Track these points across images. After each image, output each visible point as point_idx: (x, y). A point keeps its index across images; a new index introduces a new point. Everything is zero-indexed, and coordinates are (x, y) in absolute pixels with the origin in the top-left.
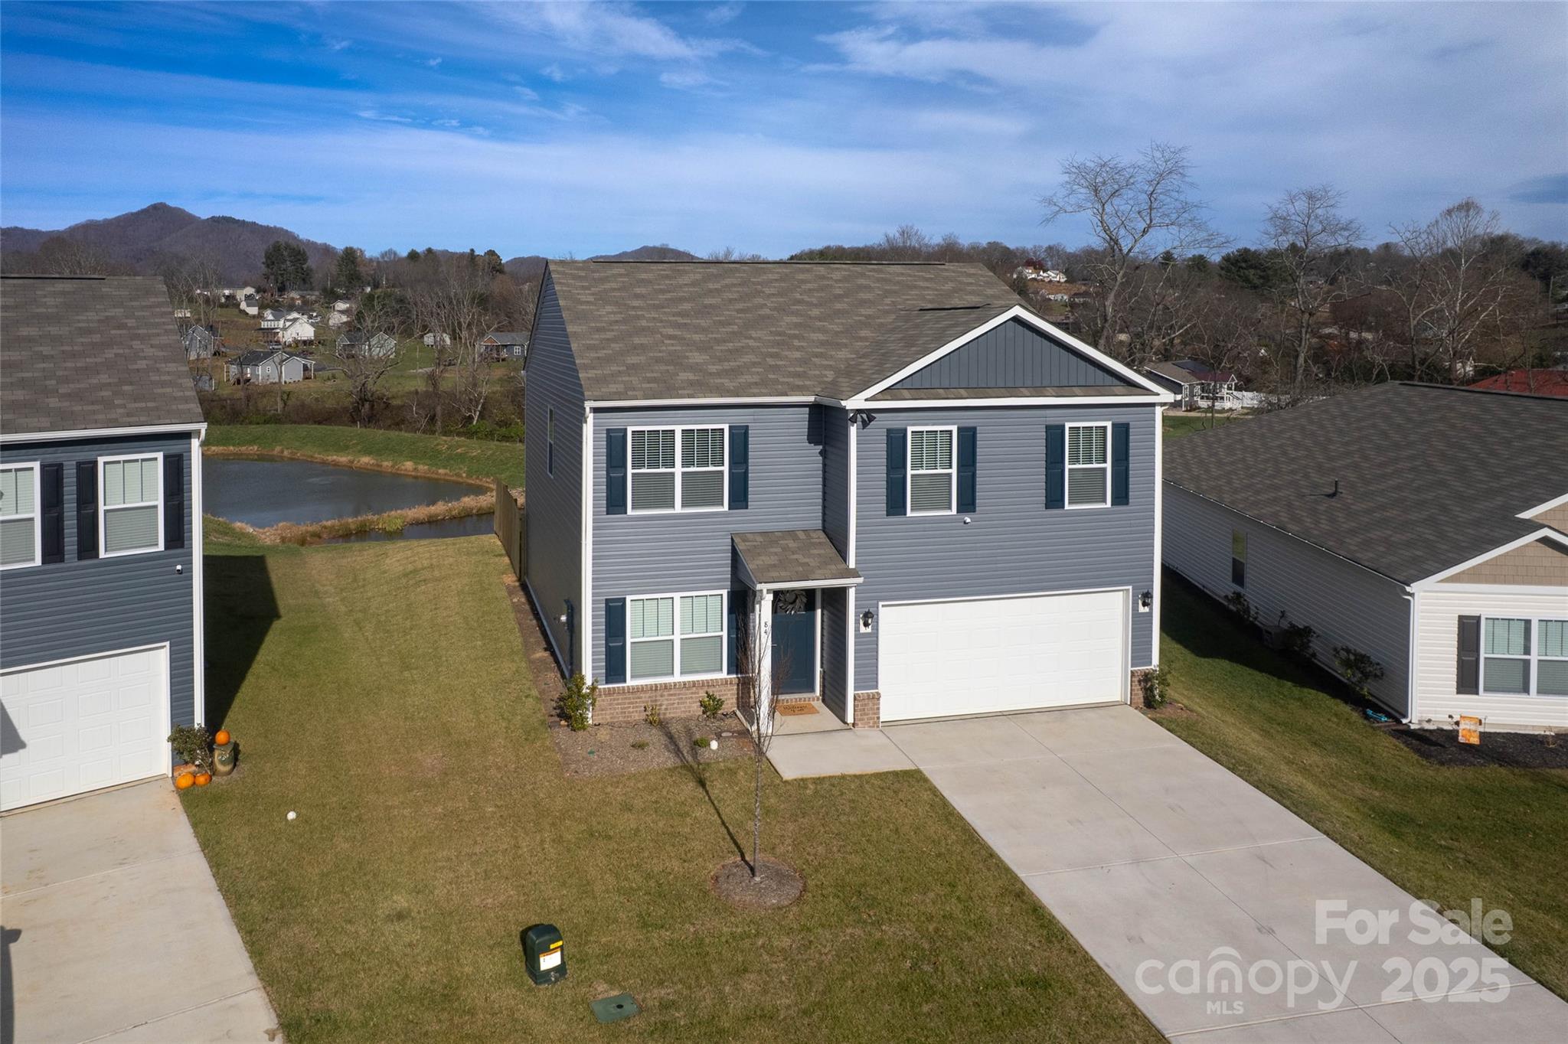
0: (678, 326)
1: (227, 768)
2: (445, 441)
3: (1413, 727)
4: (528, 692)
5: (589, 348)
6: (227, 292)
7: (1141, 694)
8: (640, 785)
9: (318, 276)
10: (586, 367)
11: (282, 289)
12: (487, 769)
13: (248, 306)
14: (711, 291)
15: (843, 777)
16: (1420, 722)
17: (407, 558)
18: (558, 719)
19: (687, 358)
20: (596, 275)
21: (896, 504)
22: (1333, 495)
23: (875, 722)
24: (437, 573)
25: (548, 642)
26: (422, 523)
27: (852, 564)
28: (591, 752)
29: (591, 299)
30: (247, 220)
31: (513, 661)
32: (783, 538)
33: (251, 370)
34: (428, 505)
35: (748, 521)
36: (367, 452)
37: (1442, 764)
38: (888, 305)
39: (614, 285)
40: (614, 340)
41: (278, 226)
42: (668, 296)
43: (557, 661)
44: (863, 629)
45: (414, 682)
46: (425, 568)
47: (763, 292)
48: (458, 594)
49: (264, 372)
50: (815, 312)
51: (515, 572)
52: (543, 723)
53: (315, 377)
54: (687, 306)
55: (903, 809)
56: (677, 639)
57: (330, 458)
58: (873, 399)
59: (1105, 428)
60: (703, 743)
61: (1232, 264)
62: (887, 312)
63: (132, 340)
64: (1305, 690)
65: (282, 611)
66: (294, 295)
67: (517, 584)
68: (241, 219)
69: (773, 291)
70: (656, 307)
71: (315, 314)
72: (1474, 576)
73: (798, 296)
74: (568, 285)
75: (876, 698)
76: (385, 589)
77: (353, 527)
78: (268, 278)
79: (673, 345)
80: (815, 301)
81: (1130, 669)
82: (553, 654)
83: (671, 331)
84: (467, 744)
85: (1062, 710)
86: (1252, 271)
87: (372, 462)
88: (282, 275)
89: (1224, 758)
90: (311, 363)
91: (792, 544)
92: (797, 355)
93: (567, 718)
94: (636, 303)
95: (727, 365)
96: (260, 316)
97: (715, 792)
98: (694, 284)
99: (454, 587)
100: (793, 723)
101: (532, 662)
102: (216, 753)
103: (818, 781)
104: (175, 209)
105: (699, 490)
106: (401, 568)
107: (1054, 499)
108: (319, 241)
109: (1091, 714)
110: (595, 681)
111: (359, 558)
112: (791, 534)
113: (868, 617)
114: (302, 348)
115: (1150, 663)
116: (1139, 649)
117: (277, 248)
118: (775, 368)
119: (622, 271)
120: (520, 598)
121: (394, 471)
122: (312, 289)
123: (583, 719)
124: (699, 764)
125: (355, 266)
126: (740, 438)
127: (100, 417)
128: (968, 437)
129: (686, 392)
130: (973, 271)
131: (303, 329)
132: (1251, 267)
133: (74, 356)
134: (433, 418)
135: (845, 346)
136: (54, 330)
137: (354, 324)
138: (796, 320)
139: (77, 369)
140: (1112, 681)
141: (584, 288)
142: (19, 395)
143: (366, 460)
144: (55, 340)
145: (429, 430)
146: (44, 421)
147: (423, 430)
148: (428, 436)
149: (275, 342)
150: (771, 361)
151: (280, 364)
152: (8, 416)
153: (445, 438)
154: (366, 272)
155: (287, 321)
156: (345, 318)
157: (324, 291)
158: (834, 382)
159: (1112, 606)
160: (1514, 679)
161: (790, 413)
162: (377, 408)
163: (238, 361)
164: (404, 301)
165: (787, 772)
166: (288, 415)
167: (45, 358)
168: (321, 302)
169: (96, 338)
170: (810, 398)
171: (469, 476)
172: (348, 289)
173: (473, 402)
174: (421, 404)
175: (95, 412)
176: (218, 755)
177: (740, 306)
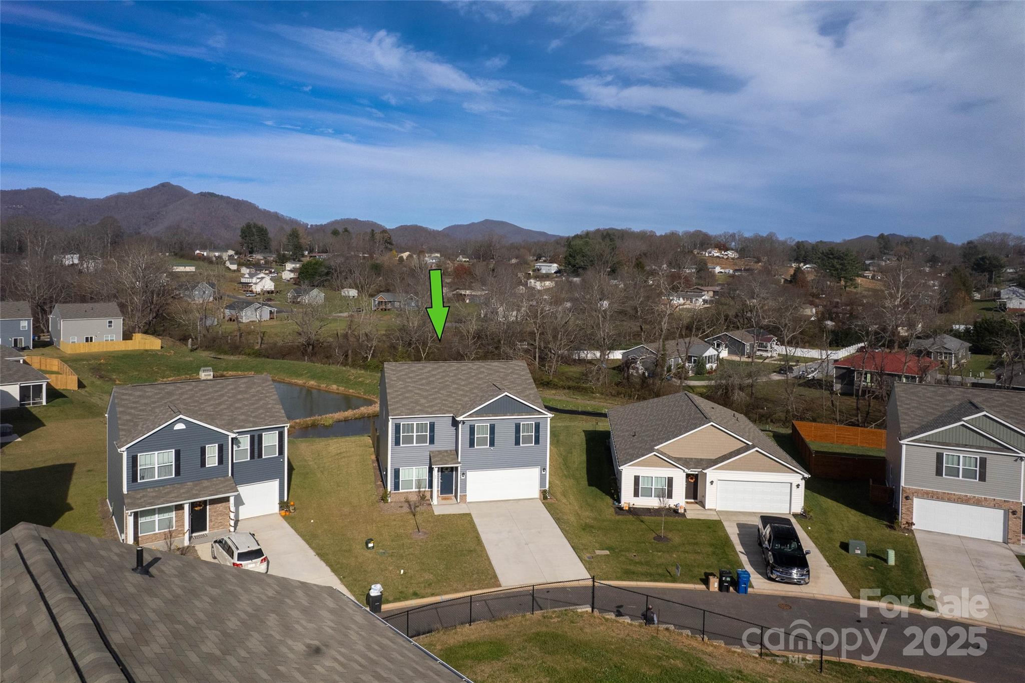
0: (420, 389)
1: (294, 511)
2: (353, 374)
4: (375, 493)
5: (392, 398)
6: (217, 254)
7: (542, 496)
8: (399, 515)
9: (274, 245)
10: (391, 405)
11: (251, 253)
12: (361, 512)
13: (231, 264)
14: (433, 375)
15: (450, 515)
16: (624, 505)
18: (381, 501)
19: (420, 401)
20: (399, 369)
21: (472, 444)
22: (633, 436)
23: (466, 502)
24: (348, 454)
25: (382, 479)
26: (341, 421)
27: (459, 460)
28: (389, 509)
29: (395, 379)
30: (224, 195)
31: (371, 485)
32: (444, 452)
33: (239, 313)
34: (344, 411)
35: (434, 448)
36: (313, 377)
38: (487, 379)
39: (403, 373)
40: (399, 395)
41: (244, 199)
42: (419, 377)
43: (383, 485)
44: (462, 478)
45: (341, 490)
46: (345, 452)
47: (449, 375)
48: (355, 462)
49: (248, 316)
50: (463, 383)
51: (375, 454)
52: (377, 501)
53: (276, 319)
54: (424, 381)
55: (462, 522)
56: (414, 479)
57: (293, 381)
58: (465, 417)
59: (532, 424)
60: (418, 507)
61: (825, 256)
62: (485, 382)
63: (266, 398)
65: (295, 467)
66: (259, 256)
67: (376, 459)
68: (220, 194)
69: (452, 374)
70: (415, 382)
71: (273, 271)
72: (638, 465)
73: (460, 376)
74: (389, 373)
75: (466, 496)
76: (330, 460)
77: (309, 423)
78: (242, 245)
79: (417, 396)
80: (464, 378)
81: (540, 489)
82: (383, 483)
83: (417, 391)
84: (356, 506)
85: (519, 500)
86: (836, 261)
87: (315, 384)
88: (252, 244)
89: (552, 512)
90: (274, 310)
91: (445, 454)
92: (452, 400)
93: (383, 500)
94: (409, 380)
95: (431, 404)
96: (238, 270)
97: (417, 517)
98: (429, 372)
99: (354, 460)
100: (443, 502)
101: (376, 485)
103: (443, 515)
104: (177, 186)
105: (421, 439)
106: (336, 452)
107: (517, 443)
108: (272, 210)
109: (527, 501)
110: (391, 490)
112: (447, 451)
113: (463, 474)
114: (268, 297)
115: (546, 487)
116: (543, 483)
117: (248, 226)
118: (444, 405)
119: (407, 367)
120: (376, 464)
121: (327, 389)
122: (271, 252)
123: (388, 500)
124: (415, 511)
125: (298, 237)
126: (432, 426)
128: (492, 428)
129: (417, 413)
131: (264, 283)
132: (835, 258)
133: (253, 404)
134: (347, 356)
135: (467, 396)
136: (245, 396)
137: (298, 280)
138: (456, 386)
139: (254, 408)
140: (535, 492)
141: (394, 374)
142: (243, 417)
143: (312, 383)
144: (247, 399)
145: (345, 364)
146: (251, 425)
147: (342, 363)
148: (344, 368)
149: (250, 291)
150: (444, 402)
151: (256, 310)
152: (243, 424)
153: (353, 371)
154: (305, 240)
155: (258, 278)
156: (292, 275)
157: (279, 255)
158: (459, 410)
159: (535, 472)
160: (648, 493)
161: (445, 419)
162: (316, 349)
163: (230, 307)
164: (329, 267)
165: (436, 513)
166: (266, 350)
167: (246, 405)
168: (276, 262)
169: (257, 398)
170: (452, 415)
171: (365, 394)
172: (294, 254)
173: (369, 348)
174: (340, 347)
175: (262, 422)
176: (291, 508)
177: (440, 381)
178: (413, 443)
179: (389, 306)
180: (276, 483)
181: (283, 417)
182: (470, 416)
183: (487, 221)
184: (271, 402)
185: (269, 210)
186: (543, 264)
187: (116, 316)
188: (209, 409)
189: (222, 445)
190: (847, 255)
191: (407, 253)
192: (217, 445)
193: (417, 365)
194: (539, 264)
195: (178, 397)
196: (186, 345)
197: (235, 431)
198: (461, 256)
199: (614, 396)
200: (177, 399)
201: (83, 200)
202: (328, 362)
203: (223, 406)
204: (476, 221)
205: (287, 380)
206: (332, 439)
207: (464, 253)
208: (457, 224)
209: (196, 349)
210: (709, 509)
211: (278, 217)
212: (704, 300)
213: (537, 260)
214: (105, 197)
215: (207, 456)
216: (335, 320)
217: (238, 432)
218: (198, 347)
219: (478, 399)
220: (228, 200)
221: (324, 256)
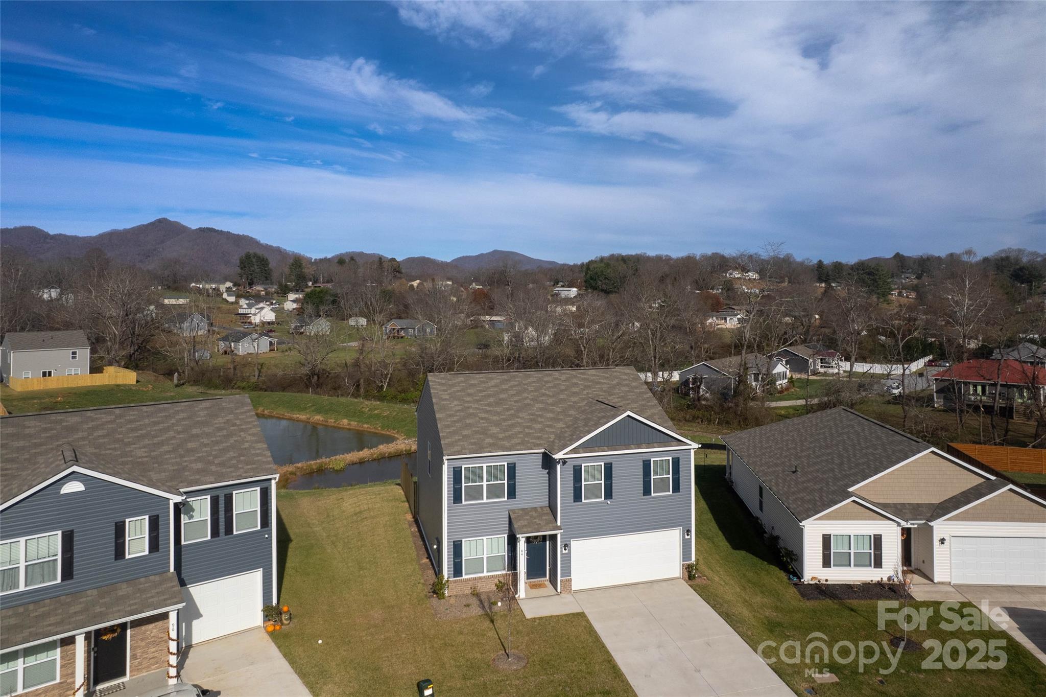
0: (487, 412)
1: (288, 622)
2: (367, 405)
3: (805, 583)
4: (419, 581)
6: (214, 286)
7: (687, 574)
8: (467, 623)
9: (275, 275)
10: (445, 437)
11: (251, 284)
12: (402, 618)
13: (228, 296)
14: (503, 390)
15: (551, 617)
16: (808, 580)
17: (355, 503)
18: (432, 594)
19: (490, 430)
20: (451, 382)
21: (577, 497)
22: (794, 472)
23: (569, 591)
24: (372, 514)
25: (428, 554)
26: (356, 464)
27: (559, 524)
28: (447, 609)
29: (447, 397)
30: (224, 230)
31: (412, 565)
32: (531, 511)
33: (234, 345)
34: (358, 451)
35: (516, 504)
36: (319, 411)
37: (808, 599)
38: (584, 395)
39: (458, 388)
40: (457, 421)
41: (245, 234)
42: (483, 394)
43: (432, 564)
44: (564, 552)
45: (365, 576)
46: (366, 510)
47: (528, 389)
48: (384, 526)
49: (244, 348)
50: (550, 401)
51: (412, 512)
52: (426, 596)
53: (277, 350)
54: (492, 400)
55: (574, 629)
56: (485, 557)
57: (295, 416)
58: (567, 454)
59: (669, 460)
60: (495, 603)
62: (583, 399)
63: (240, 432)
64: (771, 566)
65: (292, 536)
66: (259, 288)
67: (413, 520)
68: (220, 229)
69: (532, 389)
70: (477, 401)
71: (274, 302)
72: (828, 517)
73: (544, 391)
74: (437, 389)
75: (570, 580)
76: (345, 522)
77: (314, 467)
78: (241, 276)
79: (483, 423)
80: (551, 394)
81: (682, 563)
82: (431, 560)
83: (483, 415)
84: (393, 607)
85: (652, 582)
86: (867, 277)
87: (321, 419)
88: (251, 274)
89: (712, 602)
90: (275, 340)
91: (534, 514)
92: (539, 426)
93: (437, 594)
94: (468, 399)
95: (507, 434)
96: (237, 303)
97: (497, 625)
98: (496, 386)
99: (381, 522)
100: (536, 592)
101: (421, 565)
102: (283, 615)
103: (541, 618)
104: (174, 222)
105: (494, 491)
106: (353, 510)
107: (647, 491)
108: (274, 245)
109: (664, 584)
110: (449, 577)
111: (328, 501)
112: (535, 509)
113: (566, 546)
114: (267, 329)
115: (691, 560)
116: (686, 554)
117: (248, 256)
118: (528, 434)
119: (462, 379)
120: (414, 529)
121: (336, 425)
122: (272, 284)
123: (443, 594)
124: (492, 613)
125: (301, 269)
126: (512, 469)
127: (234, 474)
128: (609, 468)
129: (488, 449)
130: (628, 371)
131: (267, 314)
133: (217, 443)
134: (358, 386)
135: (561, 420)
136: (206, 430)
137: (302, 310)
138: (541, 406)
139: (220, 450)
140: (674, 569)
141: (444, 390)
142: (199, 466)
143: (318, 418)
144: (208, 435)
145: (356, 395)
146: (212, 478)
147: (352, 395)
148: (356, 400)
149: (249, 323)
150: (527, 431)
151: (254, 340)
152: (197, 477)
153: (367, 402)
154: (308, 271)
155: (257, 309)
156: (295, 306)
157: (280, 285)
158: (553, 442)
159: (674, 536)
160: (845, 561)
161: (533, 456)
162: (321, 380)
163: (225, 339)
164: (336, 295)
165: (529, 615)
166: (264, 382)
167: (206, 445)
168: (278, 293)
169: (225, 432)
170: (543, 451)
171: (383, 428)
172: (297, 284)
173: (384, 376)
174: (351, 376)
175: (231, 472)
176: (284, 617)
177: (516, 398)
178: (483, 499)
179: (402, 334)
180: (257, 576)
181: (268, 463)
182: (574, 451)
183: (495, 252)
184: (249, 438)
185: (271, 244)
186: (561, 289)
187: (82, 346)
188: (141, 453)
189: (157, 516)
190: (878, 270)
191: (418, 281)
192: (147, 517)
193: (477, 376)
194: (557, 289)
195: (85, 434)
196: (172, 380)
197: (182, 490)
198: (474, 284)
199: (689, 421)
200: (83, 439)
201: (75, 238)
202: (336, 394)
203: (166, 448)
204: (485, 252)
205: (287, 415)
206: (346, 490)
207: (477, 280)
208: (465, 255)
209: (183, 384)
210: (939, 583)
211: (281, 252)
212: (739, 319)
213: (554, 285)
214: (97, 234)
215: (127, 539)
216: (344, 349)
217: (185, 493)
218: (185, 382)
219: (581, 423)
220: (228, 235)
221: (330, 286)
